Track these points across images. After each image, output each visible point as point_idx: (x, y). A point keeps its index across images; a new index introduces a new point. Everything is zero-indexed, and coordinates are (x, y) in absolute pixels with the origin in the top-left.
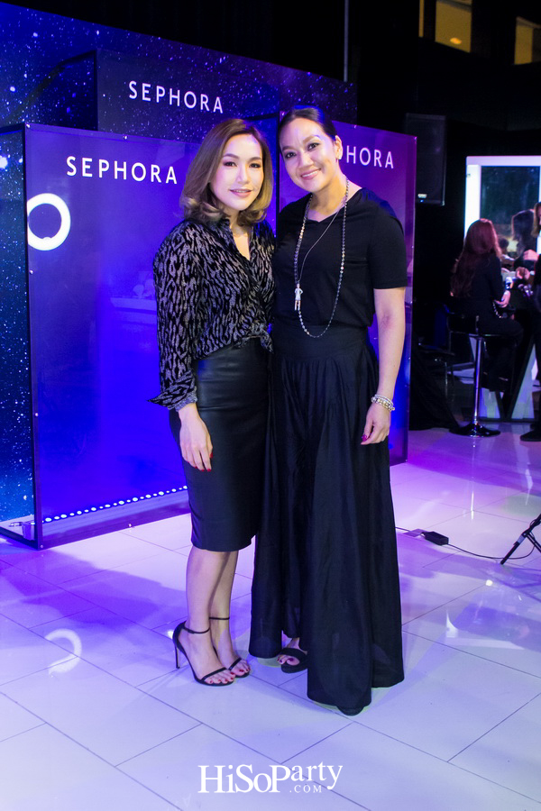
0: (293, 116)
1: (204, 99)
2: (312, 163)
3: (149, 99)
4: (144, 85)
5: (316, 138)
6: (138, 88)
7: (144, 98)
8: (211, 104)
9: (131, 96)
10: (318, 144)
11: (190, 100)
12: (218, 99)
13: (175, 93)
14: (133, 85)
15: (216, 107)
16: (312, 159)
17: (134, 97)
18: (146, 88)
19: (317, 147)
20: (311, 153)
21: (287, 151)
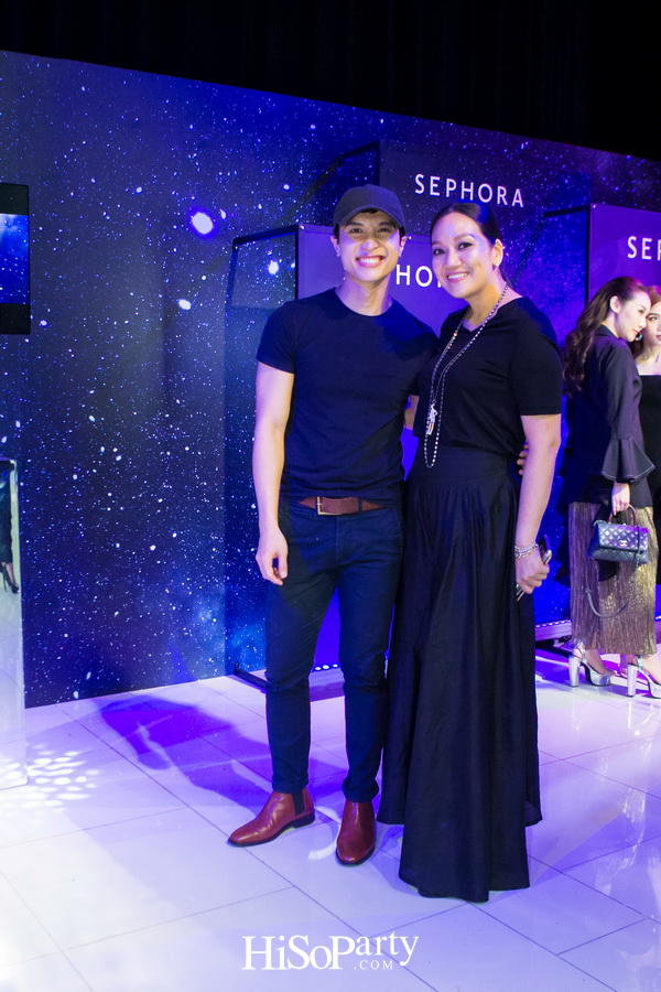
0: (451, 209)
1: (502, 192)
2: (460, 263)
3: (438, 194)
4: (432, 178)
5: (471, 237)
6: (426, 182)
7: (432, 193)
8: (510, 197)
9: (417, 191)
10: (470, 245)
11: (485, 193)
12: (518, 191)
13: (467, 186)
14: (420, 179)
15: (515, 201)
16: (461, 260)
17: (421, 192)
18: (435, 182)
19: (470, 247)
20: (461, 253)
21: (435, 246)
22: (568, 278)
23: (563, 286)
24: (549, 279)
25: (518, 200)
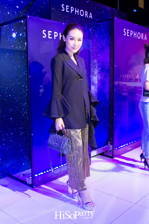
13: (77, 10)
22: (104, 42)
23: (103, 44)
24: (99, 41)
25: (91, 16)
